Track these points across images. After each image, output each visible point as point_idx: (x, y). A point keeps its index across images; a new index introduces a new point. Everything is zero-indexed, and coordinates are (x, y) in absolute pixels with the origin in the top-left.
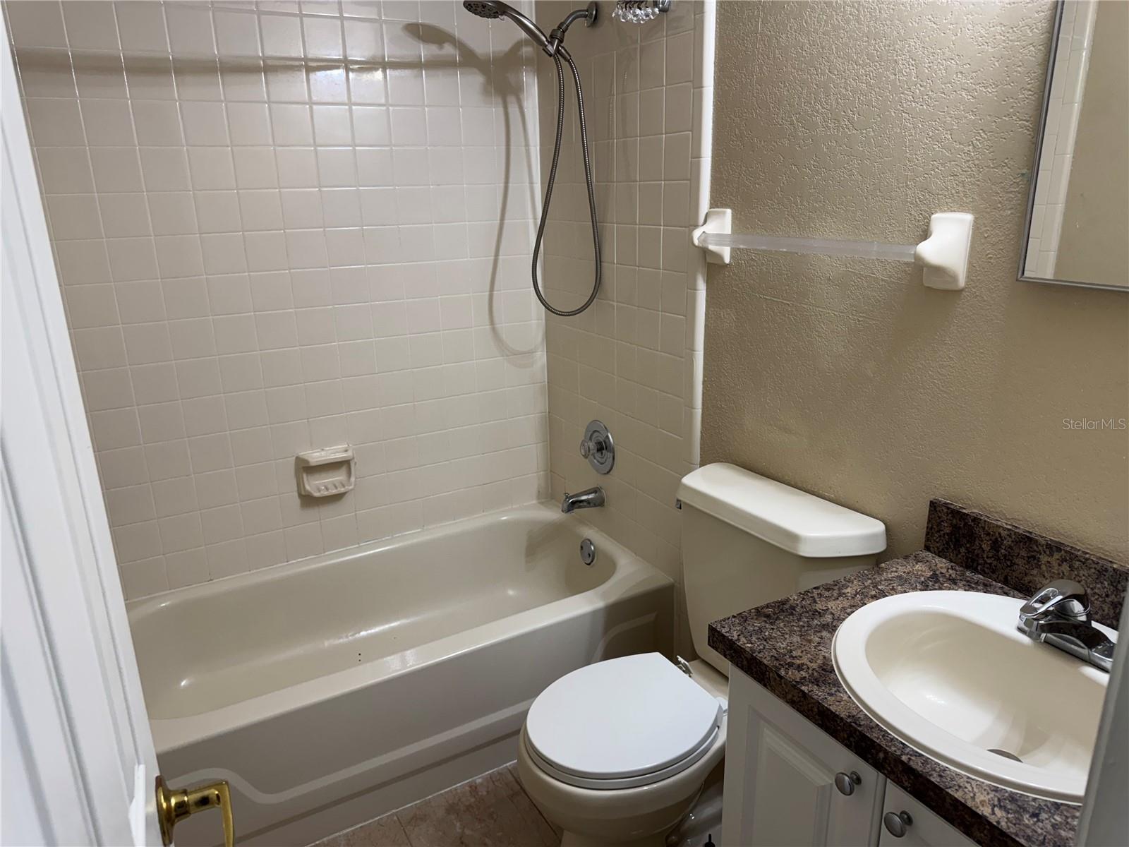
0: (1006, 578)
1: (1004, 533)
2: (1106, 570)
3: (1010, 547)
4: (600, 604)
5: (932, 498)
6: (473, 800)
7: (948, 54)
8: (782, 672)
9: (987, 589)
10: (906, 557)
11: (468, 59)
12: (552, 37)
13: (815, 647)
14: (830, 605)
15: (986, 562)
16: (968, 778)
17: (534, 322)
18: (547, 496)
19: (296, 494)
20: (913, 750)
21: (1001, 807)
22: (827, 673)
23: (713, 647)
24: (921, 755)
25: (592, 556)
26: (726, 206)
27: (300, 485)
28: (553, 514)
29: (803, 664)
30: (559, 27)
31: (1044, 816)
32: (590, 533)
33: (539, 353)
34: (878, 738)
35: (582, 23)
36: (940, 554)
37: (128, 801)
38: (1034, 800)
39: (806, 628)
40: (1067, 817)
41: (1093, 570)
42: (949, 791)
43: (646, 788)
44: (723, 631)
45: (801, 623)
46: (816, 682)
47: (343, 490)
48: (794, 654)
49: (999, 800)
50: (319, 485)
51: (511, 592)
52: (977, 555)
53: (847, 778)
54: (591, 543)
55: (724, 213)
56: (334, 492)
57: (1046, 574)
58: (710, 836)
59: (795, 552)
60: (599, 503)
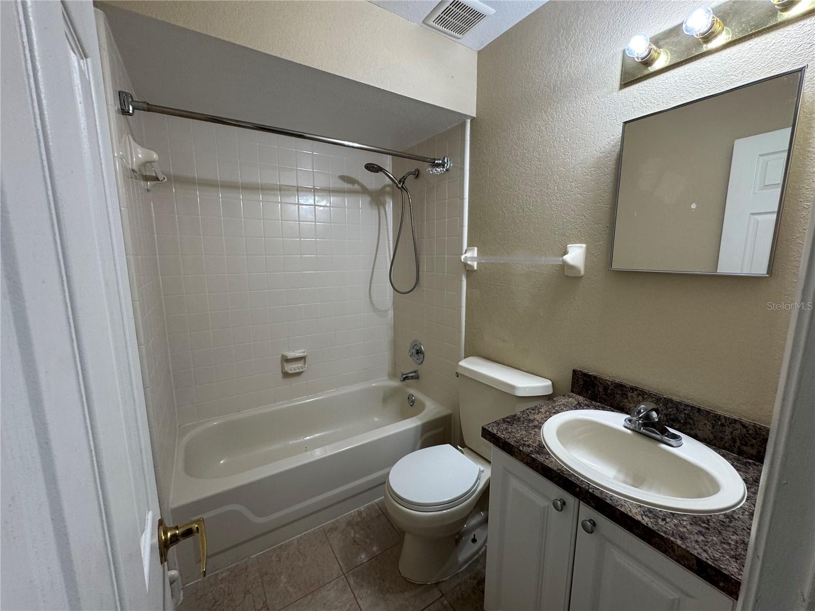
0: (611, 404)
1: (609, 383)
2: (661, 399)
3: (613, 389)
4: (419, 423)
5: (573, 368)
6: (359, 519)
7: (571, 180)
8: (521, 448)
9: (603, 409)
10: (564, 396)
11: (364, 191)
12: (400, 181)
13: (534, 436)
14: (536, 416)
15: (601, 397)
16: (625, 500)
17: (388, 298)
18: (393, 375)
19: (280, 372)
20: (594, 486)
21: (645, 516)
22: (542, 448)
23: (484, 438)
24: (598, 489)
25: (413, 402)
26: (475, 246)
27: (283, 367)
28: (395, 383)
29: (530, 444)
30: (403, 178)
31: (668, 520)
32: (412, 391)
33: (390, 312)
34: (575, 480)
35: (412, 177)
36: (579, 394)
37: (140, 534)
38: (660, 511)
39: (527, 427)
40: (680, 521)
41: (654, 399)
42: (617, 507)
43: (444, 511)
44: (489, 429)
45: (524, 425)
46: (538, 453)
47: (302, 370)
48: (525, 439)
49: (643, 512)
50: (291, 368)
51: (376, 419)
52: (597, 394)
53: (559, 502)
54: (413, 396)
55: (474, 249)
56: (298, 371)
57: (631, 402)
58: (474, 535)
59: (513, 394)
60: (417, 377)
